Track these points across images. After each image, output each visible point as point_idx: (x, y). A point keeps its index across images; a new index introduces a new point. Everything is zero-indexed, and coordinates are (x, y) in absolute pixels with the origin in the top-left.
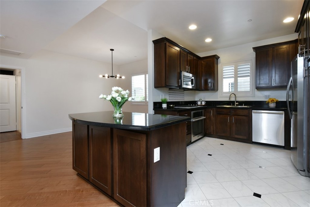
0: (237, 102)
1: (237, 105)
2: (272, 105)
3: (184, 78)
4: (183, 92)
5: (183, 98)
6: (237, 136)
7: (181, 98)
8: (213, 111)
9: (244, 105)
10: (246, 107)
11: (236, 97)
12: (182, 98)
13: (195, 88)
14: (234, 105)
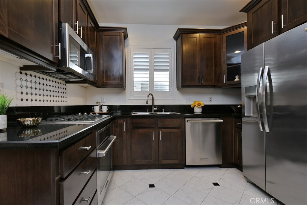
0: (155, 106)
1: (155, 111)
2: (198, 110)
3: (72, 55)
4: (64, 86)
5: (65, 99)
6: (165, 162)
7: (60, 99)
8: (127, 123)
9: (165, 111)
10: (168, 113)
11: (153, 99)
12: (63, 99)
13: (92, 80)
14: (150, 111)
